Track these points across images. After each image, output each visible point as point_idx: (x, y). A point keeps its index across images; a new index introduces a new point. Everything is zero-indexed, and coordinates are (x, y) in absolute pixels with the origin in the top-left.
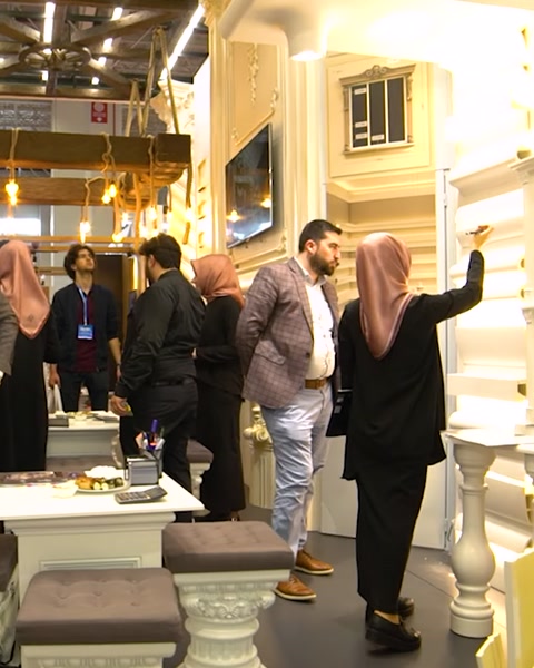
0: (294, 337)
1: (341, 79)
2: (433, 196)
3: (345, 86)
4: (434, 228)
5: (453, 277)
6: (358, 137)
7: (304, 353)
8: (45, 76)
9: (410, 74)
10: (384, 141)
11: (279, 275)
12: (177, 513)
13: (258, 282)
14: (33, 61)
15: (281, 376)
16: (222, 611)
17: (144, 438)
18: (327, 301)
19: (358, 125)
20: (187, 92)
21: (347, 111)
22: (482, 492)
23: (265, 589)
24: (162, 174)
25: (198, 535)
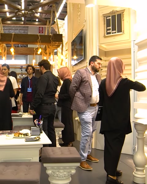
0: (87, 91)
1: (103, 15)
2: (130, 49)
3: (104, 17)
4: (130, 58)
5: (136, 73)
6: (108, 31)
7: (89, 96)
8: (23, 19)
9: (123, 12)
10: (116, 33)
11: (82, 72)
12: (43, 145)
13: (76, 75)
14: (19, 15)
15: (83, 103)
16: (59, 175)
17: (37, 121)
18: (97, 80)
19: (108, 28)
20: (63, 23)
21: (105, 24)
22: (143, 139)
23: (72, 169)
24: (54, 45)
25: (53, 151)
